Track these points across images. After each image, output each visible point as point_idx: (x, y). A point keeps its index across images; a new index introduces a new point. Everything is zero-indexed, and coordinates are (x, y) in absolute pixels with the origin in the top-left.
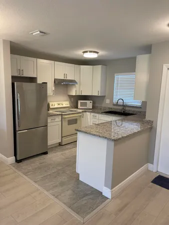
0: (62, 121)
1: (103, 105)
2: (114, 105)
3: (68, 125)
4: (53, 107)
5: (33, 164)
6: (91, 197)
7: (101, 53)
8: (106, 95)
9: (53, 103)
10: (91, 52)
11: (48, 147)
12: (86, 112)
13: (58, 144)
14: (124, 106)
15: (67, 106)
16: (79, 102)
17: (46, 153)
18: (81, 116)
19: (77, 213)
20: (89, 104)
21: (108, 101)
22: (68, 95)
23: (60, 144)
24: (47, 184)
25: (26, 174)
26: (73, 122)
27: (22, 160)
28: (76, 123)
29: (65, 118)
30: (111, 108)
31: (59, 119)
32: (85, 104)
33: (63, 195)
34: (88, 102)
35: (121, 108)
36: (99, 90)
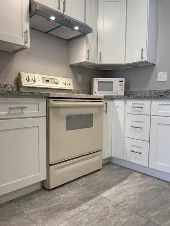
0: (48, 116)
1: (151, 87)
3: (68, 129)
4: (30, 84)
8: (157, 63)
9: (31, 76)
13: (39, 187)
15: (67, 87)
18: (101, 107)
20: (117, 85)
21: (162, 76)
23: (44, 187)
28: (89, 124)
29: (59, 108)
32: (109, 87)
34: (115, 81)
36: (145, 46)
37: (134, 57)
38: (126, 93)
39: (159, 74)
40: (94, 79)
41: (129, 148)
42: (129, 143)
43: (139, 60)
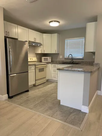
0: (35, 69)
1: (58, 60)
2: (65, 59)
3: (39, 72)
5: (22, 99)
6: (75, 113)
7: (62, 22)
8: (60, 53)
10: (55, 21)
11: (29, 87)
12: (48, 64)
14: (72, 59)
16: (43, 58)
17: (28, 91)
18: (46, 66)
19: (73, 125)
20: (49, 59)
21: (61, 57)
22: (36, 53)
24: (40, 110)
25: (20, 105)
26: (42, 70)
27: (13, 96)
29: (37, 67)
30: (64, 61)
31: (33, 68)
32: (47, 59)
33: (55, 114)
34: (48, 58)
35: (70, 60)
36: (56, 49)
37: (53, 52)
38: (52, 61)
39: (60, 56)
40: (43, 57)
41: (53, 76)
42: (53, 75)
43: (55, 53)
